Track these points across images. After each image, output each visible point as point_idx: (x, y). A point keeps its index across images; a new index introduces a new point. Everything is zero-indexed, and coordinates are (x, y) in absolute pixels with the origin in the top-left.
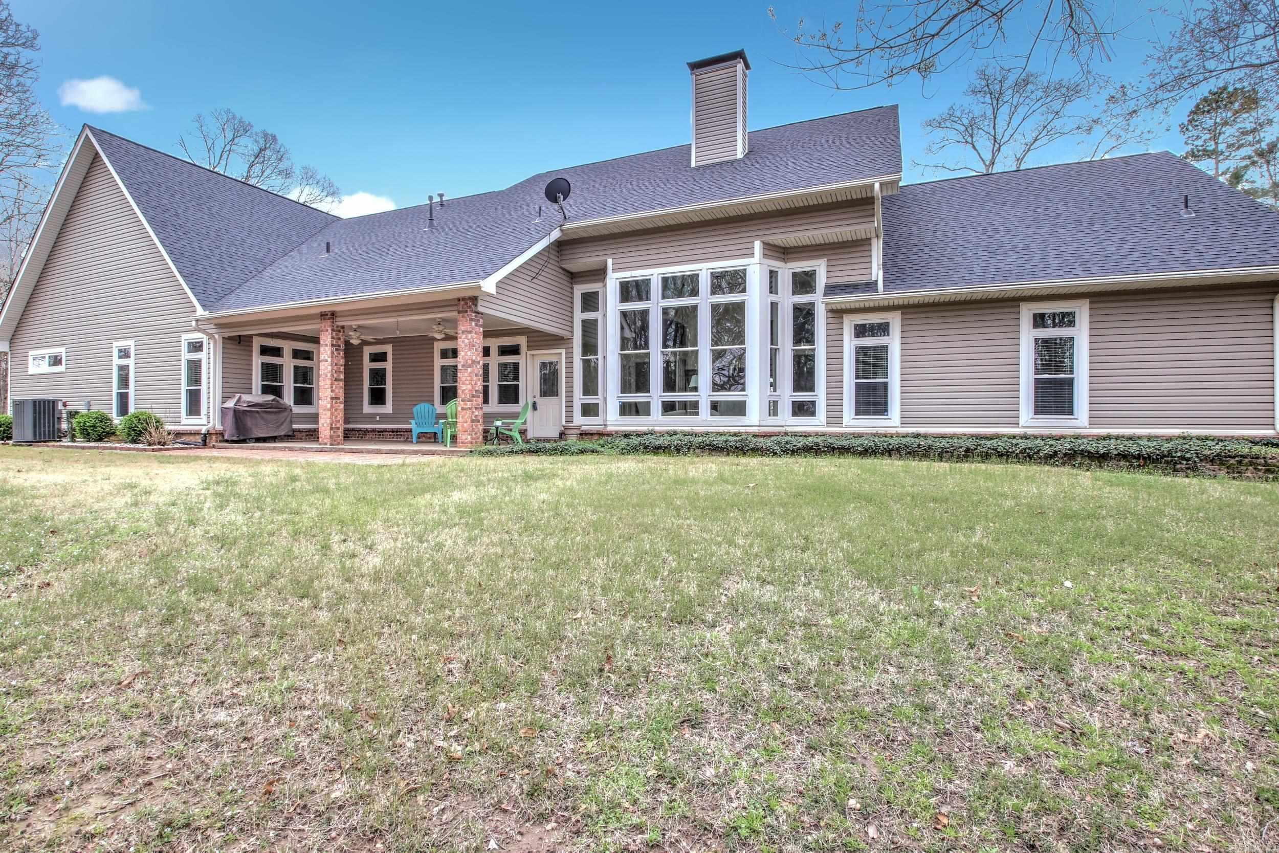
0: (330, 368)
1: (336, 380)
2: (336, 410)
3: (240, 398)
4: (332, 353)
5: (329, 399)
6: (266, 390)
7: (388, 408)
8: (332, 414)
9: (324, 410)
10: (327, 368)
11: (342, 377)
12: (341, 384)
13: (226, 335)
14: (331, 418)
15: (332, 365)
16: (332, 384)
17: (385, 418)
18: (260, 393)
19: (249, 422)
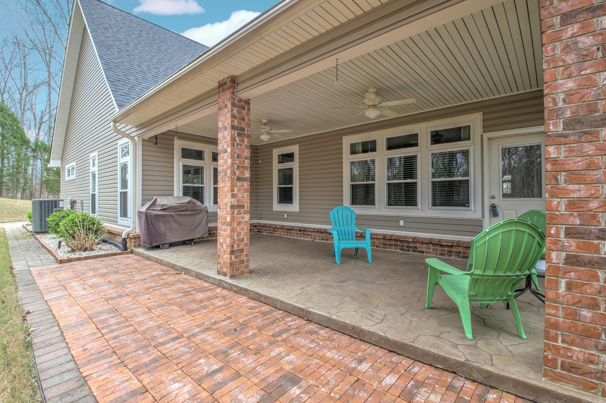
0: (229, 161)
1: (239, 179)
2: (239, 224)
3: (156, 201)
4: (233, 139)
5: (229, 209)
6: (186, 192)
7: (295, 207)
8: (233, 230)
9: (223, 224)
10: (226, 162)
11: (247, 174)
12: (246, 185)
13: (147, 137)
14: (231, 236)
15: (232, 156)
16: (233, 185)
17: (292, 216)
18: (181, 195)
19: (162, 227)
